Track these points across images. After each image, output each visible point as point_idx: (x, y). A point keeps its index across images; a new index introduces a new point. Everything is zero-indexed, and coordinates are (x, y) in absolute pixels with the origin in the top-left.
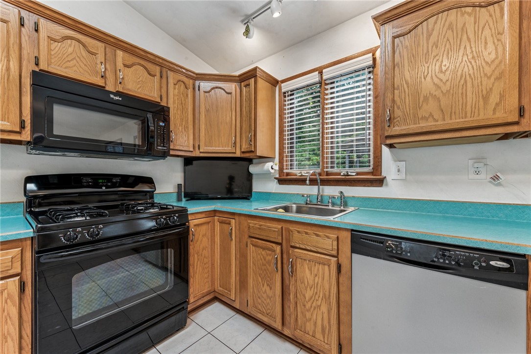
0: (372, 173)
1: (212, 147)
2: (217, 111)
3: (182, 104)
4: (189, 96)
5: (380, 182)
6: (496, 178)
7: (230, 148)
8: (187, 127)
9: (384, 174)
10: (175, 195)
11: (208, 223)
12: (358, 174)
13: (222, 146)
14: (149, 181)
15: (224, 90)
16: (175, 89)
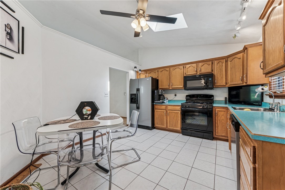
1: (233, 82)
2: (235, 68)
3: (220, 69)
4: (224, 65)
7: (240, 82)
8: (223, 77)
10: (224, 101)
11: (225, 111)
13: (237, 82)
14: (213, 96)
15: (237, 58)
16: (217, 65)
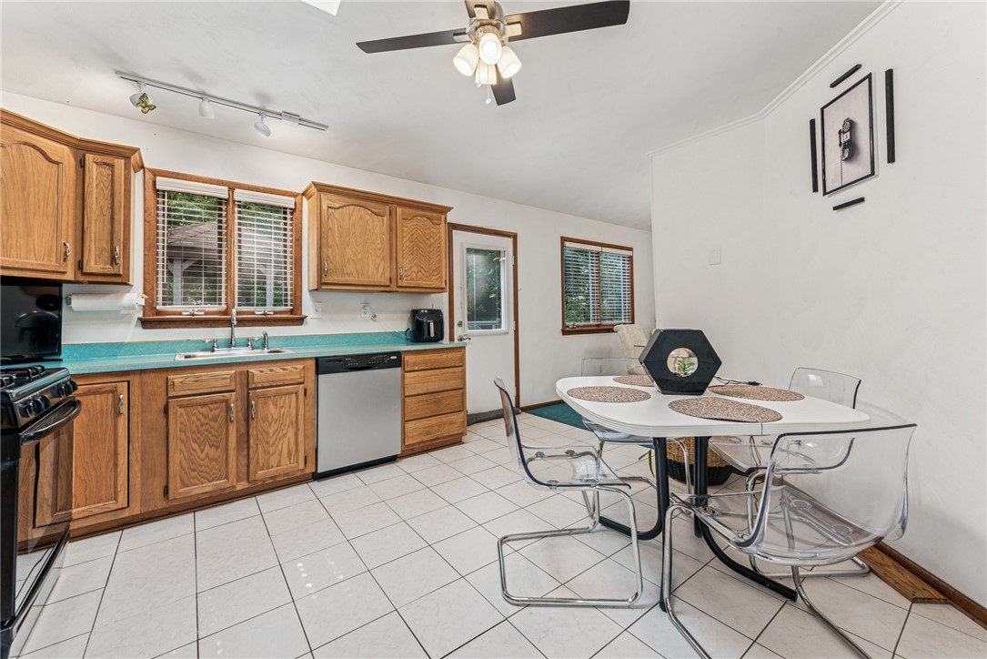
0: (292, 312)
5: (301, 321)
6: (375, 316)
9: (304, 313)
12: (275, 313)
15: (42, 152)
